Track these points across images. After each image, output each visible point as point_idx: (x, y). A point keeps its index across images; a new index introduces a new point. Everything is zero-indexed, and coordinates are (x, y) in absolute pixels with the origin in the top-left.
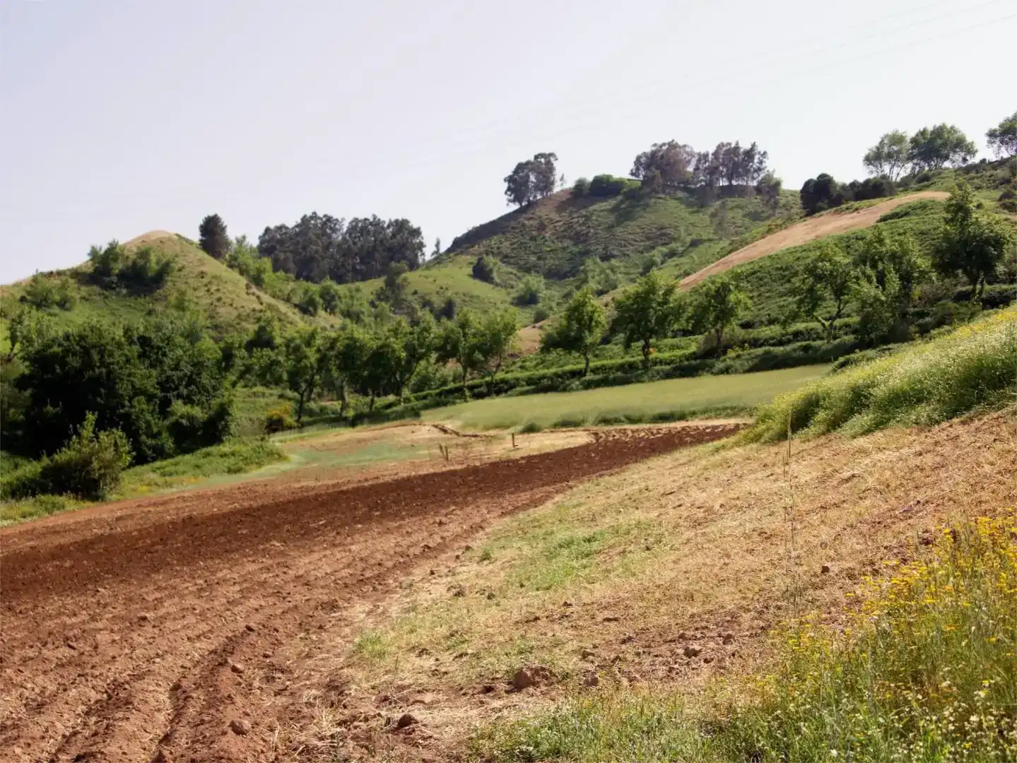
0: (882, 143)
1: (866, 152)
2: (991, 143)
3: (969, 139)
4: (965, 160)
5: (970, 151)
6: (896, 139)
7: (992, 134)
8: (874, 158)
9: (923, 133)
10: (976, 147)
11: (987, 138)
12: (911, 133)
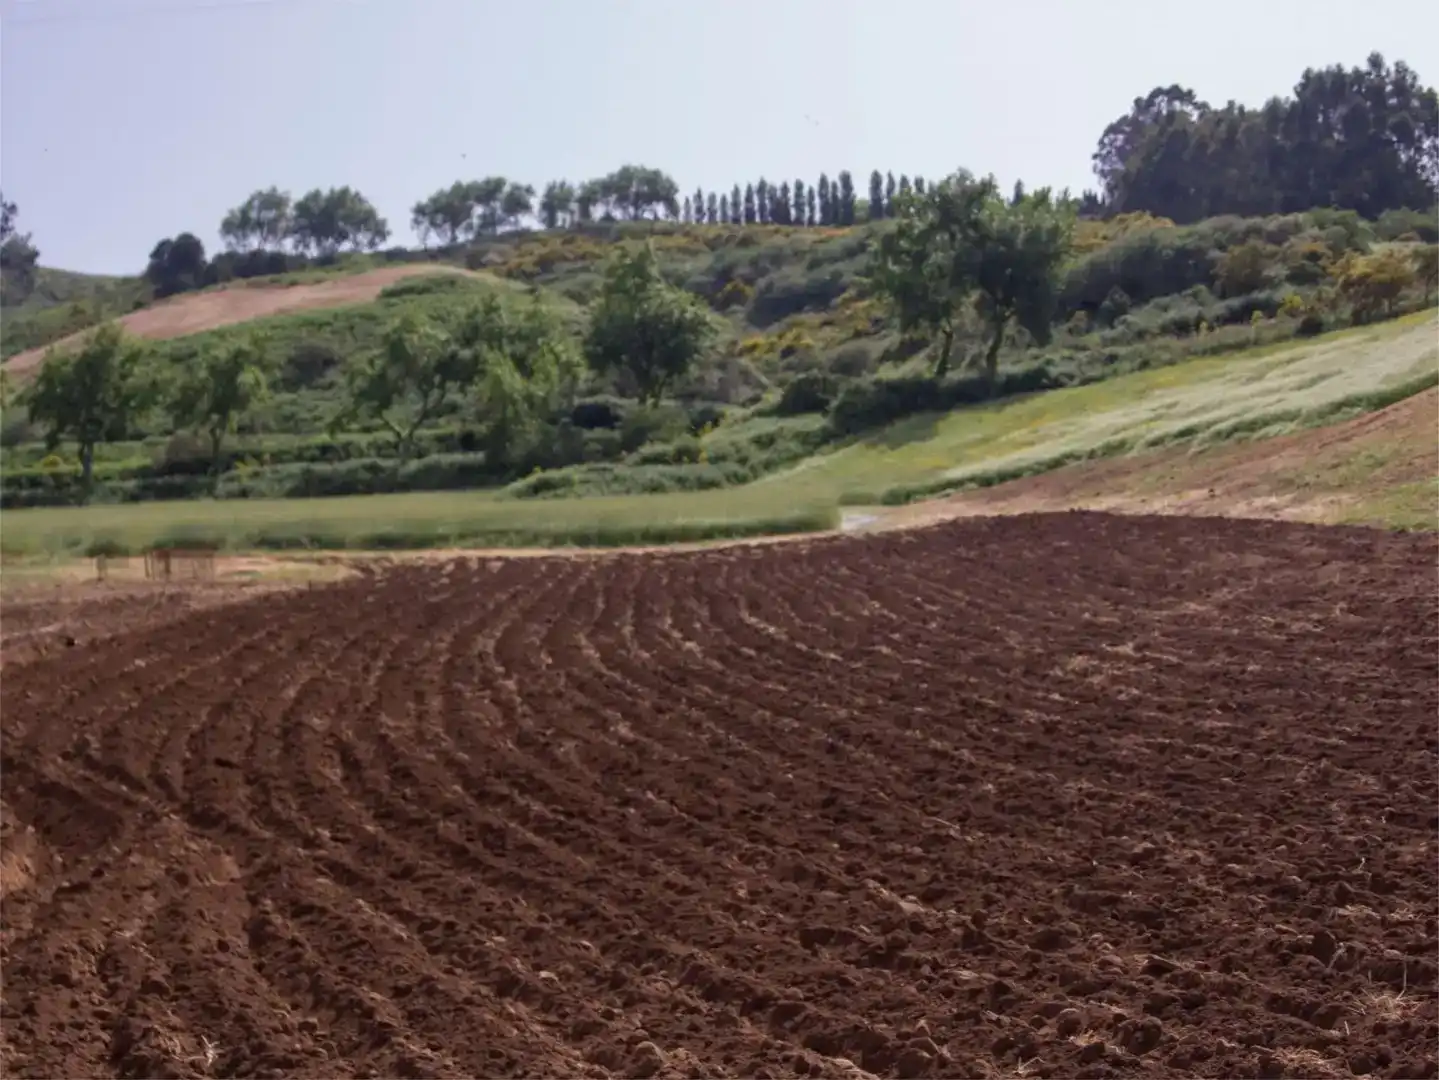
0: (250, 204)
1: (225, 215)
2: (417, 222)
3: (381, 215)
4: (372, 244)
5: (380, 231)
6: (272, 201)
7: (420, 211)
8: (239, 224)
9: (316, 195)
10: (390, 226)
11: (411, 216)
12: (297, 195)
